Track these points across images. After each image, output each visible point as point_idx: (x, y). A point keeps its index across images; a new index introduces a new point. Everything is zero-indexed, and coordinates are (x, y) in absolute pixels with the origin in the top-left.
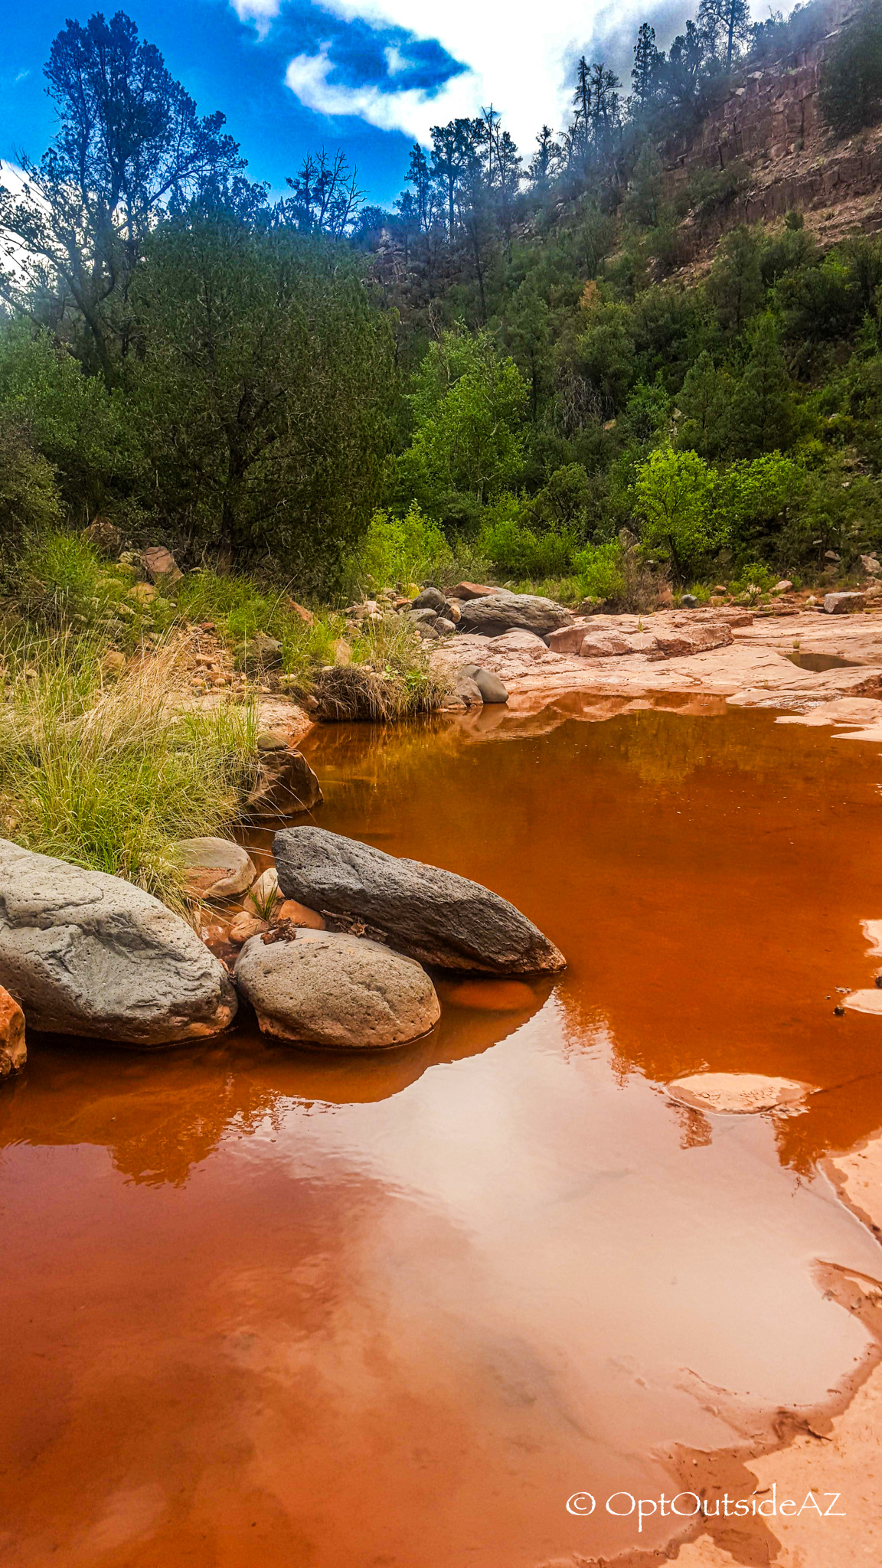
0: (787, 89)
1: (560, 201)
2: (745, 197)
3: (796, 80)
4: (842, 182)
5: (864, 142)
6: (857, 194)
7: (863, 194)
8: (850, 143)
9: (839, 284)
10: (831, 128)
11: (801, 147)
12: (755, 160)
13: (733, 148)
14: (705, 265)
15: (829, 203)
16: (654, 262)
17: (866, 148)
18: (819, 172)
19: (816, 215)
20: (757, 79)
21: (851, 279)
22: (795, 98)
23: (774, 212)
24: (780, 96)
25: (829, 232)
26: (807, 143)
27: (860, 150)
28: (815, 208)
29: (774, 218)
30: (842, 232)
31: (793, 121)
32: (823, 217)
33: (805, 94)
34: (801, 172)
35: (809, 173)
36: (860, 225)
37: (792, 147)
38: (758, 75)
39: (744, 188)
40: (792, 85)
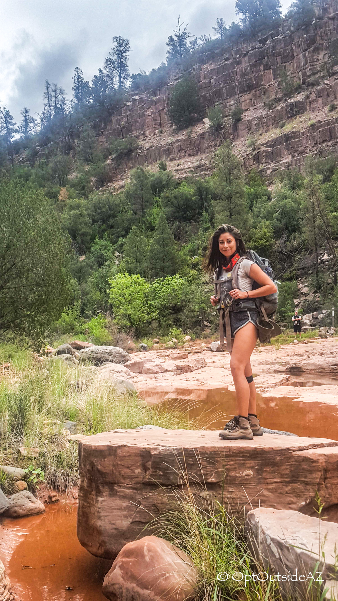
0: (152, 105)
1: (39, 146)
2: (137, 153)
3: (156, 102)
4: (183, 150)
5: (191, 132)
6: (190, 155)
7: (193, 155)
8: (184, 132)
9: (189, 197)
10: (174, 124)
11: (161, 132)
12: (139, 136)
13: (127, 129)
14: (121, 183)
15: (177, 159)
16: (94, 179)
17: (192, 136)
18: (171, 144)
19: (172, 164)
20: (137, 99)
21: (195, 195)
22: (156, 110)
23: (151, 161)
24: (149, 108)
25: (179, 172)
26: (164, 130)
27: (189, 136)
28: (171, 160)
29: (152, 164)
30: (185, 172)
31: (156, 120)
32: (175, 165)
33: (160, 108)
34: (163, 143)
35: (166, 144)
36: (193, 170)
37: (157, 132)
38: (137, 97)
39: (136, 148)
40: (154, 104)
